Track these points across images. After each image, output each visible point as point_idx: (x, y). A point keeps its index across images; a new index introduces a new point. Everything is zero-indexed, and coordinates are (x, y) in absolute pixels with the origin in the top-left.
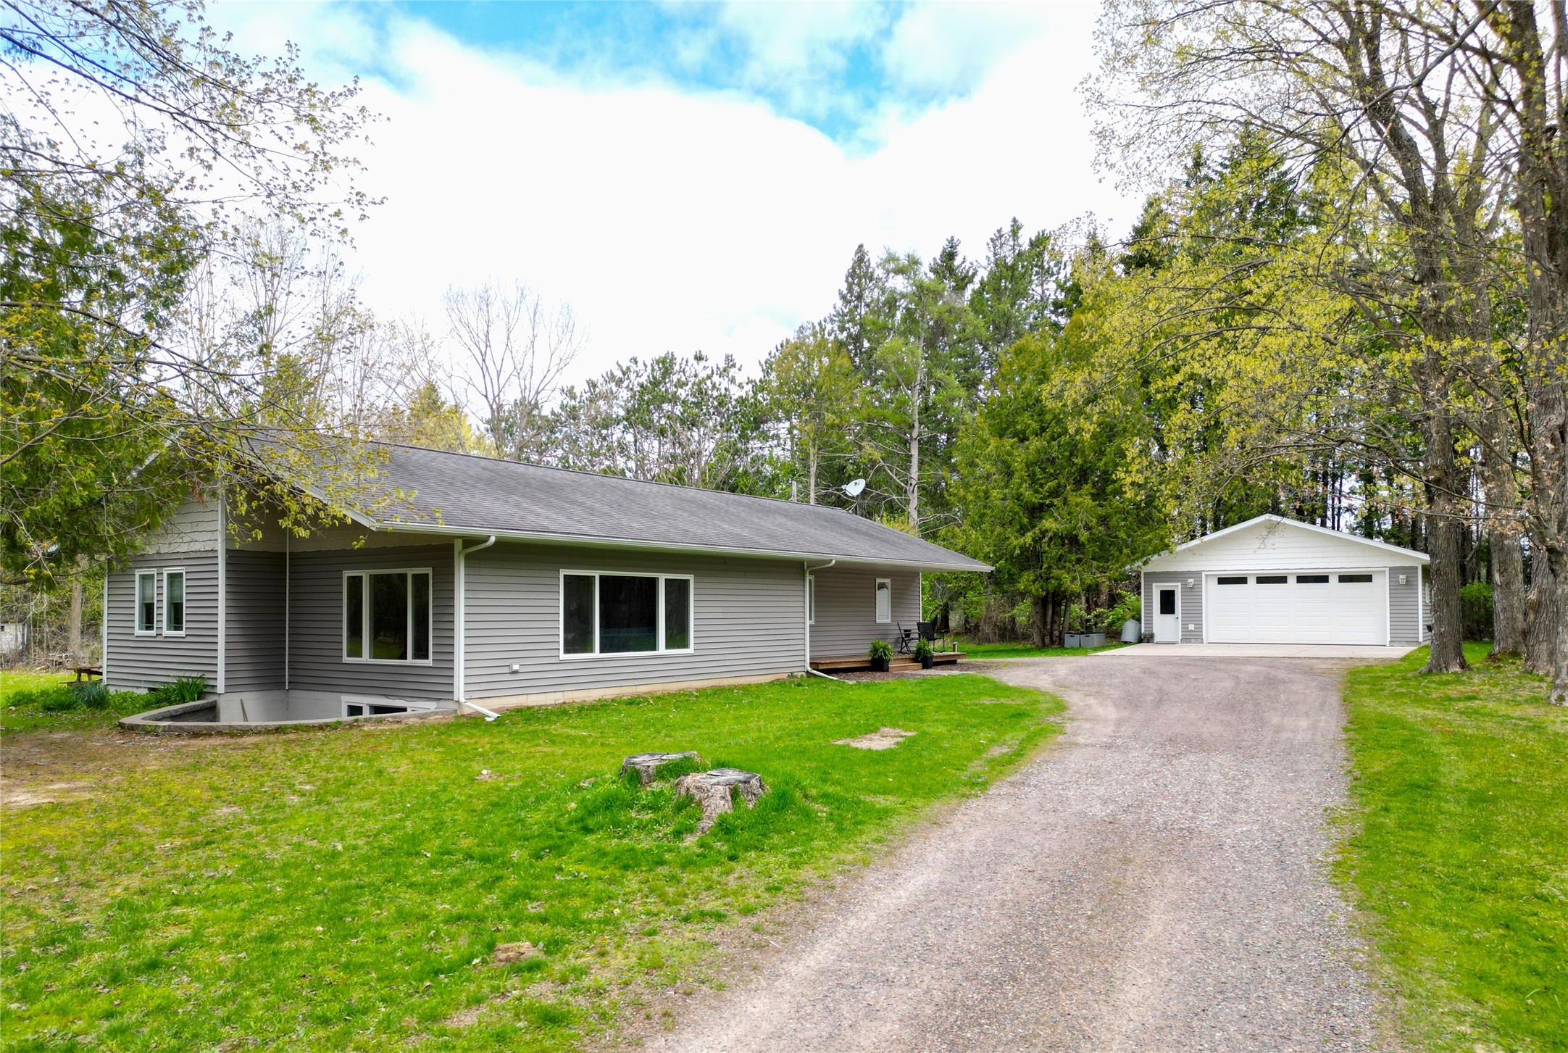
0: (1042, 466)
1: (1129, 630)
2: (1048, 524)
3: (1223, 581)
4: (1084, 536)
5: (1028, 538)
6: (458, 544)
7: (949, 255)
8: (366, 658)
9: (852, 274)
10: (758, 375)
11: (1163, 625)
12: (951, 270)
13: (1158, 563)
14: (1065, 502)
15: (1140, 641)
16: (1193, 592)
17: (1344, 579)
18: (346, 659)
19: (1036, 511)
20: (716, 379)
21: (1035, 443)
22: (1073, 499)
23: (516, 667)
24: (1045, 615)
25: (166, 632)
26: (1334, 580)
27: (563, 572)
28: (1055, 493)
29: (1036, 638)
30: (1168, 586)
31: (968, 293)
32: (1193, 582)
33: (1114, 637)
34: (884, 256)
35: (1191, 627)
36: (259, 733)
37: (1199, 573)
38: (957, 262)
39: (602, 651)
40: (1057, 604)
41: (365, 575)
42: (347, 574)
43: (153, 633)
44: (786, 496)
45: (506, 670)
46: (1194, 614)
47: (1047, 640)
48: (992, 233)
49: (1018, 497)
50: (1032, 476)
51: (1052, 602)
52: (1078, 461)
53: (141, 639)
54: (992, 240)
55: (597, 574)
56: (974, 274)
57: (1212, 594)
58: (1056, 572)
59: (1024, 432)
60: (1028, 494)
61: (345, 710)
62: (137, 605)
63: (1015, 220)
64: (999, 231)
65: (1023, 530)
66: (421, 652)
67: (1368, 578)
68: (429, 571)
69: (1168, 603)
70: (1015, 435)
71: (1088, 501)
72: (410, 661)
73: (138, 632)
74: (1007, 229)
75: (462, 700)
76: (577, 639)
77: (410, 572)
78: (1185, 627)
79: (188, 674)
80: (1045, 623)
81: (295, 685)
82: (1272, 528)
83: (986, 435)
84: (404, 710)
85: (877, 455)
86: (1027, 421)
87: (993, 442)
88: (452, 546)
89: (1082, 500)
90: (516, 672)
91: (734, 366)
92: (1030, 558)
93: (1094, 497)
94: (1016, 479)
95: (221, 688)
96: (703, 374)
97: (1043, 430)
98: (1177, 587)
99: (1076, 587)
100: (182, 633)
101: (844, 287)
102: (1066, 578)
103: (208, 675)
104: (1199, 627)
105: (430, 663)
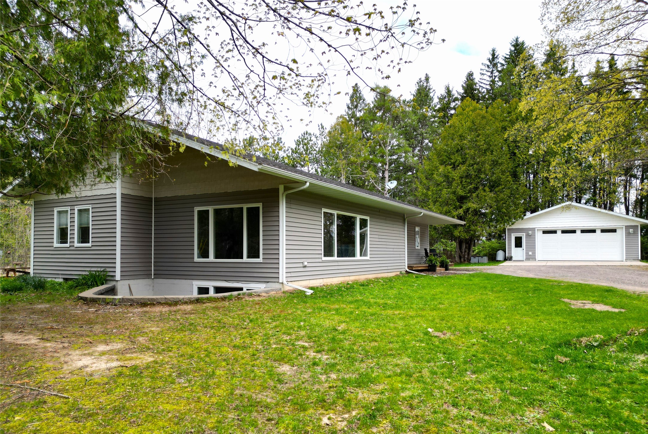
1: (500, 255)
2: (470, 205)
3: (545, 232)
6: (281, 188)
8: (211, 258)
9: (353, 97)
10: (294, 146)
11: (517, 253)
13: (519, 224)
15: (505, 261)
16: (531, 236)
17: (603, 231)
18: (196, 259)
19: (463, 199)
21: (462, 168)
22: (483, 194)
23: (306, 264)
24: (462, 248)
25: (76, 244)
26: (598, 232)
27: (324, 210)
28: (473, 191)
29: (457, 259)
30: (518, 235)
32: (531, 234)
33: (492, 259)
35: (530, 253)
36: (186, 303)
37: (534, 229)
39: (338, 256)
40: (467, 243)
41: (211, 209)
42: (196, 209)
43: (67, 245)
45: (301, 265)
46: (532, 247)
47: (462, 260)
48: (417, 80)
49: (455, 193)
50: (461, 183)
51: (465, 242)
53: (57, 249)
54: (417, 83)
55: (335, 212)
57: (539, 237)
59: (455, 163)
60: (460, 192)
61: (195, 291)
62: (55, 229)
63: (427, 74)
64: (420, 79)
66: (254, 253)
67: (614, 231)
68: (260, 205)
69: (519, 243)
70: (451, 164)
71: (490, 194)
72: (245, 259)
73: (56, 245)
74: (423, 78)
75: (285, 282)
76: (328, 251)
77: (245, 207)
78: (527, 254)
79: (95, 269)
80: (461, 252)
81: (158, 275)
82: (568, 207)
83: (437, 164)
84: (241, 289)
85: (372, 176)
87: (441, 168)
88: (277, 190)
90: (305, 267)
91: (281, 142)
94: (454, 184)
95: (118, 277)
97: (464, 162)
98: (523, 235)
100: (89, 245)
101: (349, 102)
103: (108, 270)
104: (534, 253)
105: (260, 260)
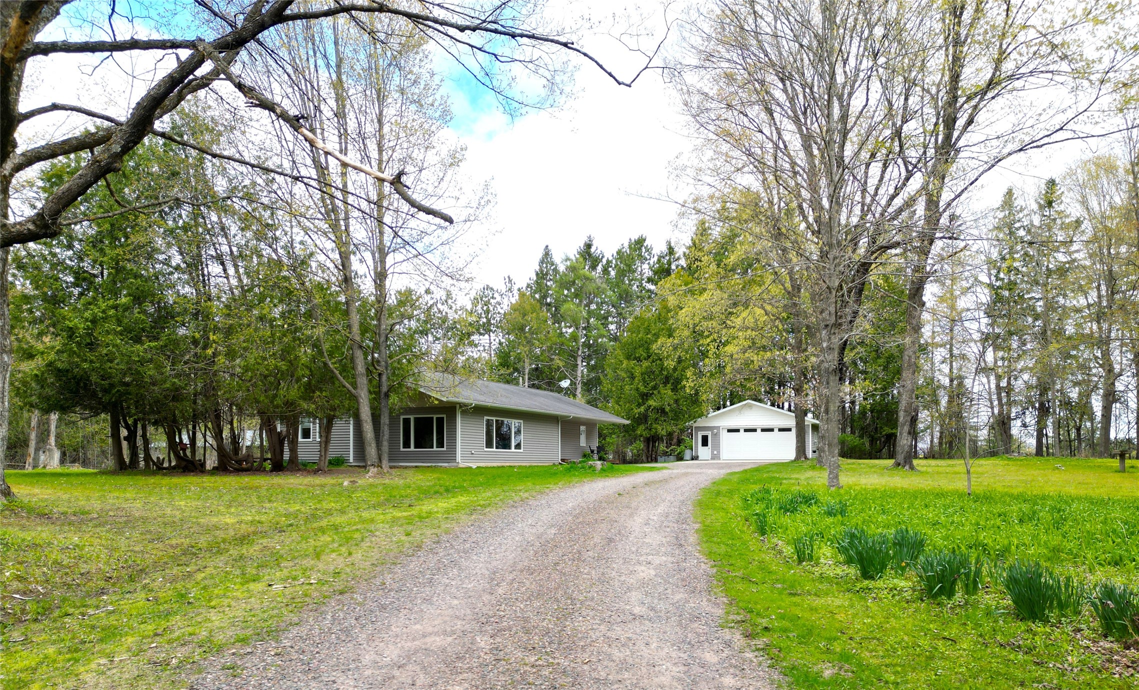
0: (648, 374)
1: (688, 454)
2: (651, 402)
3: (729, 431)
4: (667, 409)
5: (642, 409)
6: (458, 406)
7: (589, 246)
8: (412, 448)
9: (542, 262)
11: (704, 453)
12: (590, 255)
13: (700, 422)
14: (659, 392)
15: (692, 459)
16: (716, 436)
17: (780, 429)
18: (402, 449)
19: (645, 396)
20: (439, 305)
21: (646, 364)
22: (663, 391)
23: (474, 451)
24: (648, 447)
25: (317, 440)
26: (776, 430)
27: (486, 418)
28: (655, 388)
29: (644, 456)
30: (705, 433)
31: (599, 268)
32: (716, 431)
33: (680, 458)
34: (564, 257)
35: (715, 451)
37: (719, 427)
38: (593, 250)
39: (497, 448)
40: (654, 442)
41: (412, 417)
42: (403, 417)
43: (311, 440)
44: (517, 384)
45: (471, 452)
46: (717, 446)
47: (650, 457)
49: (637, 389)
50: (644, 379)
51: (652, 440)
52: (665, 373)
53: (303, 443)
55: (494, 419)
56: (603, 257)
57: (725, 436)
58: (654, 426)
59: (639, 357)
60: (642, 388)
62: (300, 429)
65: (639, 405)
66: (441, 444)
67: (787, 429)
68: (445, 416)
69: (705, 442)
70: (635, 358)
71: (670, 392)
72: (435, 449)
73: (302, 440)
75: (460, 462)
76: (489, 444)
77: (435, 417)
78: (712, 453)
80: (648, 451)
82: (750, 406)
83: (621, 358)
85: (561, 364)
86: (641, 352)
87: (625, 362)
88: (455, 407)
89: (667, 392)
90: (473, 453)
92: (642, 419)
93: (672, 390)
94: (636, 381)
95: (352, 461)
96: (431, 302)
97: (649, 357)
98: (709, 433)
99: (664, 433)
101: (537, 268)
102: (659, 428)
104: (719, 452)
105: (445, 449)
